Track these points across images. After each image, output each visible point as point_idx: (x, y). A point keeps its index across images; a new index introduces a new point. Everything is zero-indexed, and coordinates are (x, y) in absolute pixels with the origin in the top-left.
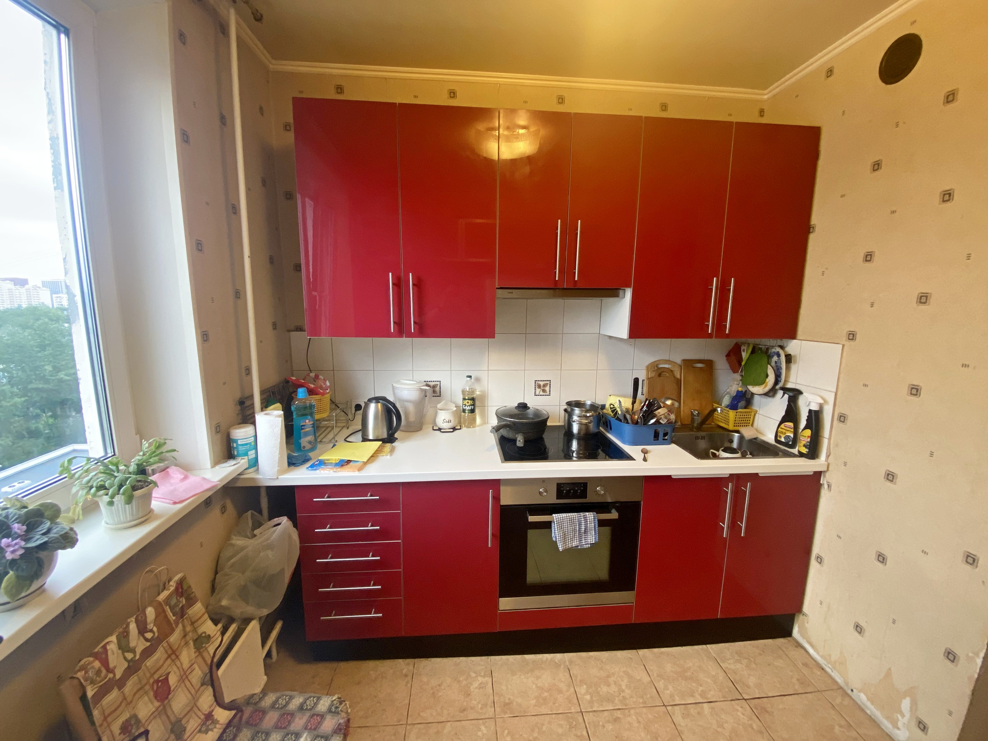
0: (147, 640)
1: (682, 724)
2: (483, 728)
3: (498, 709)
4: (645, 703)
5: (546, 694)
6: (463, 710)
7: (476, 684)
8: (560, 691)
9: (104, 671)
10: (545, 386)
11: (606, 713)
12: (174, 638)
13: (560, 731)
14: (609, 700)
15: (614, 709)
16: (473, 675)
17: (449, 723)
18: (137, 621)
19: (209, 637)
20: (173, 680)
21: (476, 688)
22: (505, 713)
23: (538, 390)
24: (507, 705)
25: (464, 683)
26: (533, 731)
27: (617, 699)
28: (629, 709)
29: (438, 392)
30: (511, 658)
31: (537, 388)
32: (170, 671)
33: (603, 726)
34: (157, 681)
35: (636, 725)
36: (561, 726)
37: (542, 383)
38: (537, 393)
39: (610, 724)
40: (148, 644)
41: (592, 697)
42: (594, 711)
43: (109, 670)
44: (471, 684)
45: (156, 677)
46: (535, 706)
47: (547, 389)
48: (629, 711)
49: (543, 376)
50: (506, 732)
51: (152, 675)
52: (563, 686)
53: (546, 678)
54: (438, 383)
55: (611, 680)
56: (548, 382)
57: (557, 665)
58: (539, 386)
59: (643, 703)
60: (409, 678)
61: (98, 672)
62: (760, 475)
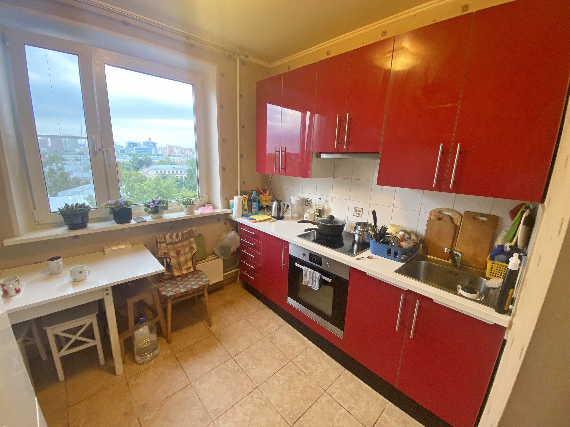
0: (178, 239)
1: (322, 402)
2: (259, 335)
3: (269, 336)
4: (318, 382)
5: (288, 346)
6: (261, 327)
7: (272, 325)
8: (294, 350)
9: (163, 239)
10: (359, 211)
11: (298, 369)
12: (185, 243)
13: (277, 357)
14: (306, 368)
15: (303, 371)
16: (275, 323)
17: (253, 327)
18: (176, 234)
19: (193, 248)
20: (182, 252)
21: (271, 326)
22: (270, 338)
23: (355, 213)
24: (273, 337)
25: (271, 322)
26: (270, 349)
27: (309, 370)
28: (309, 377)
29: (310, 204)
30: (293, 329)
31: (355, 212)
32: (181, 250)
33: (292, 370)
34: (178, 250)
35: (304, 382)
36: (279, 356)
37: (358, 209)
38: (355, 215)
39: (295, 372)
40: (178, 240)
41: (301, 361)
42: (296, 365)
43: (165, 239)
44: (271, 324)
45: (178, 249)
46: (280, 345)
47: (361, 213)
48: (308, 377)
49: (359, 205)
50: (263, 342)
51: (177, 248)
52: (296, 350)
53: (295, 343)
54: (311, 200)
55: (317, 365)
56: (362, 209)
57: (304, 343)
58: (356, 211)
59: (317, 381)
60: (259, 309)
61: (162, 238)
62: (434, 301)
